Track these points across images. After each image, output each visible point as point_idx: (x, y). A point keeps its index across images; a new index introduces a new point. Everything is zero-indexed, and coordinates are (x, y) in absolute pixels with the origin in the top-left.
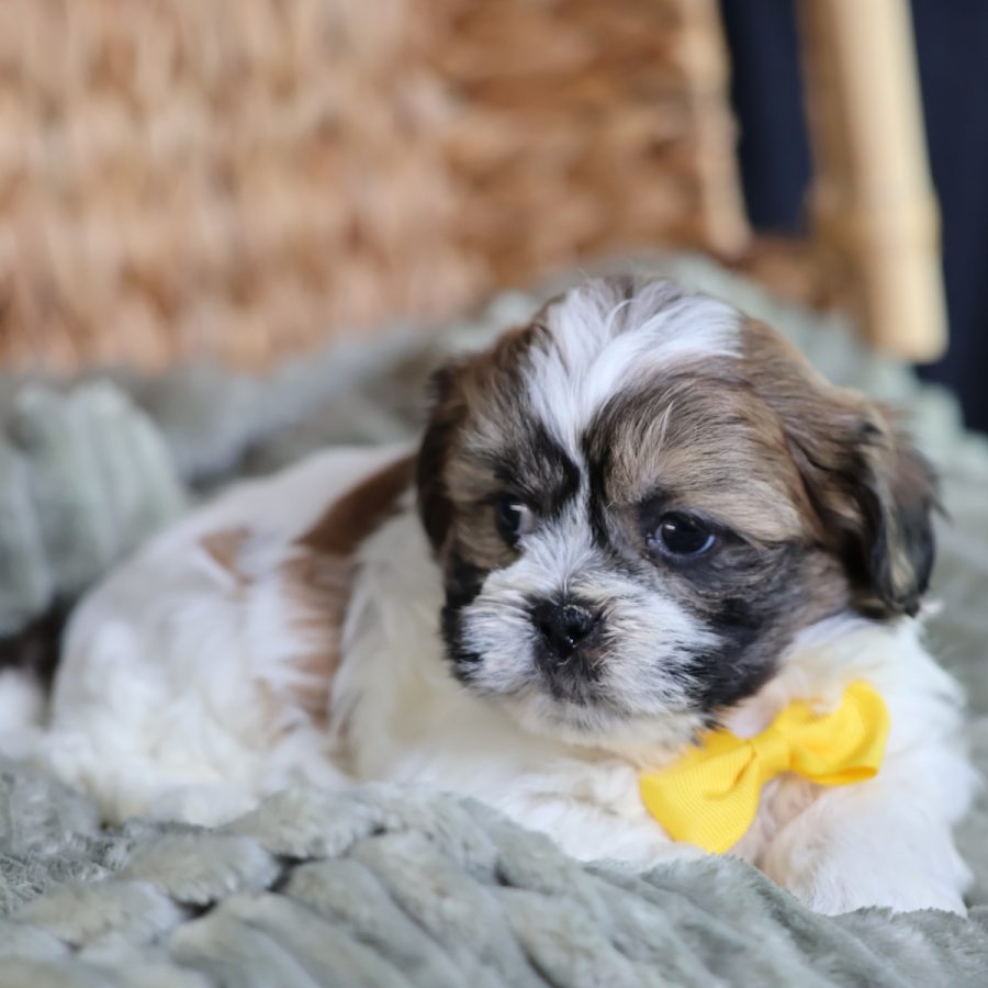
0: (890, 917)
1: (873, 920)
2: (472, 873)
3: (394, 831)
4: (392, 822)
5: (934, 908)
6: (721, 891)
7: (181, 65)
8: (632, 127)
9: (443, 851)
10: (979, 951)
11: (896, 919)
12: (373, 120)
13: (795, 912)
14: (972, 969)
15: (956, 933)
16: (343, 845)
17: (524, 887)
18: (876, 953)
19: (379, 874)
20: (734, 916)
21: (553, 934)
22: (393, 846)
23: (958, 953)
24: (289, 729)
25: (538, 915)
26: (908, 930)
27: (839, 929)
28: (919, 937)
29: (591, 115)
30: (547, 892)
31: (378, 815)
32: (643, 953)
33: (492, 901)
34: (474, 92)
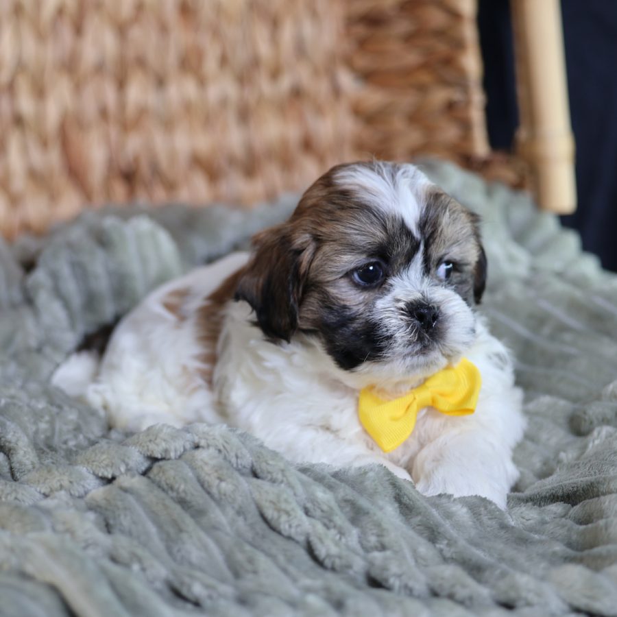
0: (452, 499)
1: (444, 500)
2: (238, 470)
3: (203, 447)
4: (203, 443)
5: (478, 495)
6: (367, 483)
7: (224, 61)
8: (439, 96)
9: (225, 458)
10: (496, 518)
11: (455, 500)
12: (321, 88)
13: (405, 494)
14: (491, 527)
15: (486, 509)
16: (179, 453)
17: (263, 479)
18: (442, 517)
19: (193, 468)
20: (371, 496)
21: (271, 502)
22: (202, 455)
23: (485, 519)
24: (195, 389)
25: (265, 492)
26: (459, 506)
27: (426, 504)
28: (465, 510)
29: (422, 89)
30: (273, 481)
31: (196, 439)
32: (318, 513)
33: (246, 484)
34: (368, 77)
